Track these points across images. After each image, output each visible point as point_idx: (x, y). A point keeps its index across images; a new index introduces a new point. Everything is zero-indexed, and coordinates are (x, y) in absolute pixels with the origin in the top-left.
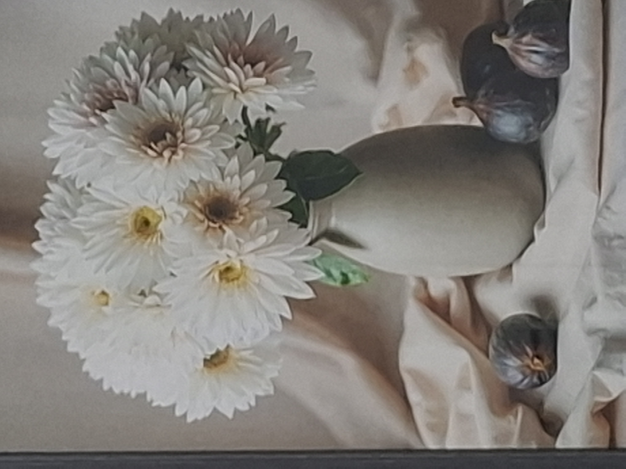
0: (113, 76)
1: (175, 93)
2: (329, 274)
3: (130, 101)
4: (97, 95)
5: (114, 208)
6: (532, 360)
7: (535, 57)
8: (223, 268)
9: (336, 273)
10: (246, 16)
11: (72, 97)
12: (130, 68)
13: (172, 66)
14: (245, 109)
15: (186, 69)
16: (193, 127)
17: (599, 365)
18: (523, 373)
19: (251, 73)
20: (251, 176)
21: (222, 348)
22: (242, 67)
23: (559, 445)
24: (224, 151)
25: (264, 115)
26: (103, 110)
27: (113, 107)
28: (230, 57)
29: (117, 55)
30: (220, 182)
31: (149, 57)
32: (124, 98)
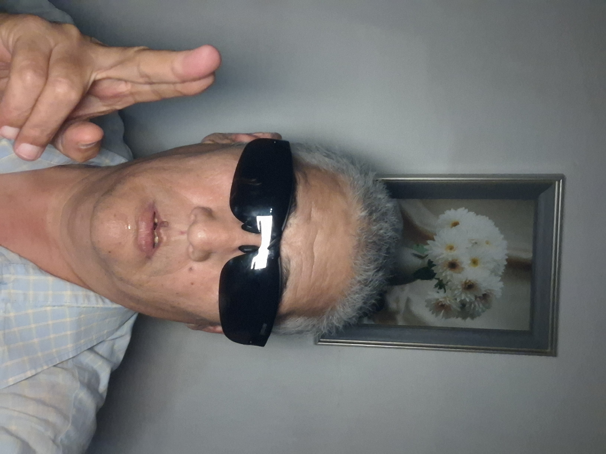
0: (483, 304)
1: (465, 298)
2: (422, 247)
4: (487, 298)
5: (483, 267)
8: (452, 250)
10: (444, 318)
11: (494, 298)
12: (477, 306)
13: (465, 305)
14: (445, 293)
15: (461, 304)
16: (459, 289)
19: (443, 302)
20: (444, 274)
21: (453, 228)
22: (445, 304)
24: (451, 281)
25: (439, 291)
26: (486, 294)
27: (483, 295)
28: (449, 307)
29: (481, 309)
30: (452, 273)
32: (480, 297)
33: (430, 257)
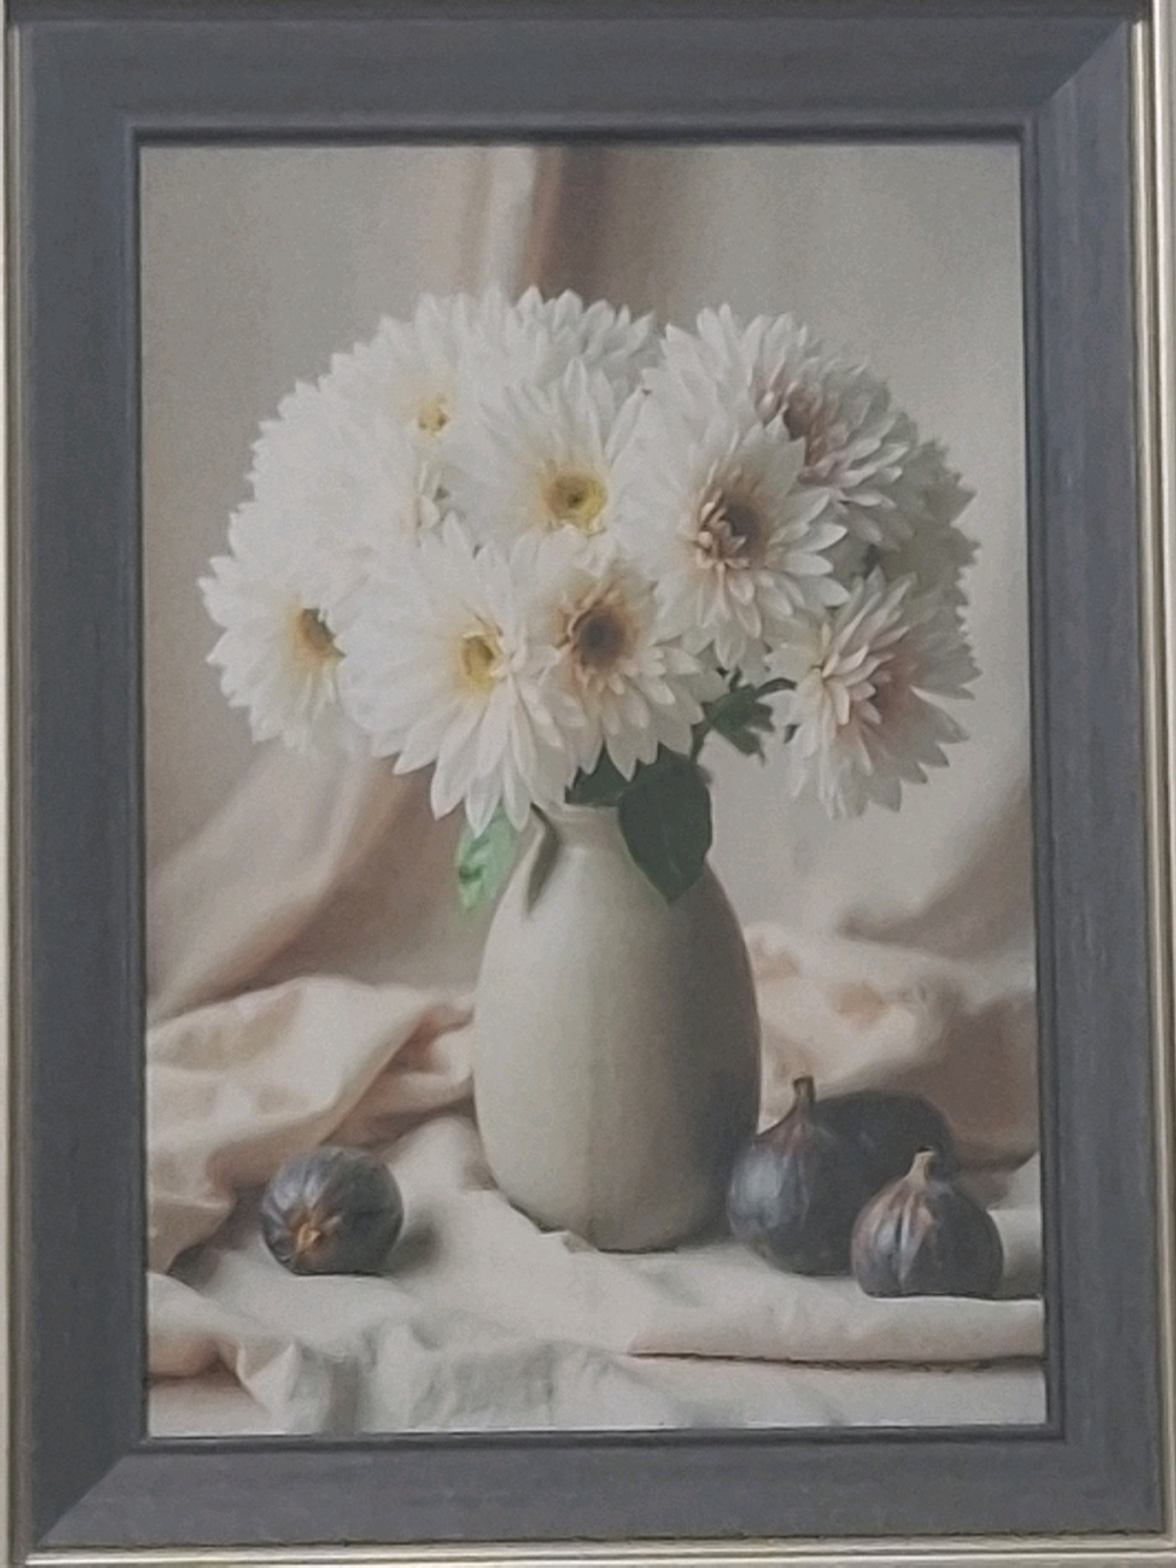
0: (854, 436)
1: (824, 553)
2: (478, 844)
3: (807, 469)
4: (817, 406)
5: (604, 440)
6: (316, 1229)
7: (889, 1230)
8: (490, 644)
9: (480, 857)
10: (967, 686)
11: (813, 360)
12: (868, 470)
13: (872, 548)
14: (791, 685)
15: (866, 575)
16: (758, 589)
17: (306, 1354)
18: (291, 1211)
19: (859, 698)
20: (665, 696)
21: (338, 643)
22: (869, 679)
23: (155, 1280)
24: (711, 647)
25: (779, 721)
26: (788, 419)
27: (793, 436)
28: (889, 657)
29: (892, 445)
30: (653, 641)
31: (891, 504)
32: (810, 457)
33: (551, 795)
